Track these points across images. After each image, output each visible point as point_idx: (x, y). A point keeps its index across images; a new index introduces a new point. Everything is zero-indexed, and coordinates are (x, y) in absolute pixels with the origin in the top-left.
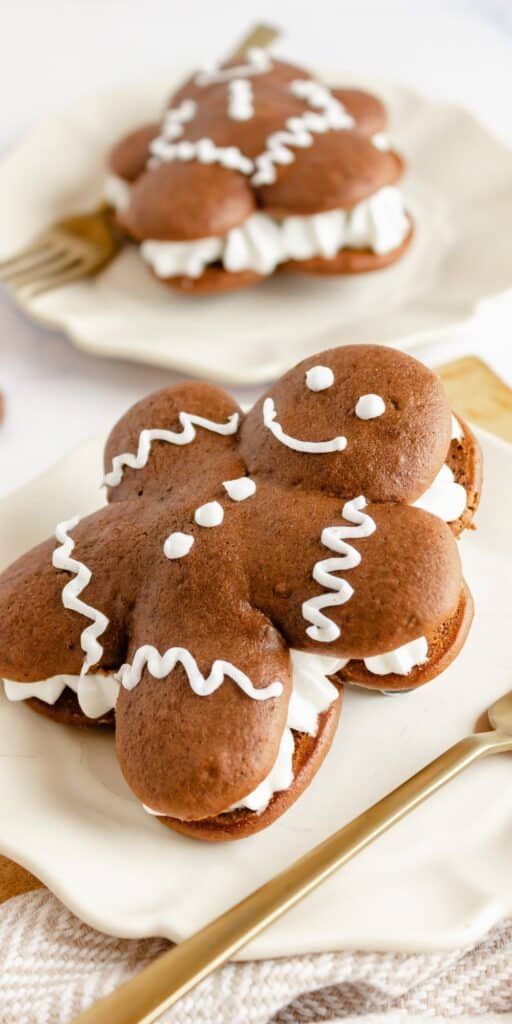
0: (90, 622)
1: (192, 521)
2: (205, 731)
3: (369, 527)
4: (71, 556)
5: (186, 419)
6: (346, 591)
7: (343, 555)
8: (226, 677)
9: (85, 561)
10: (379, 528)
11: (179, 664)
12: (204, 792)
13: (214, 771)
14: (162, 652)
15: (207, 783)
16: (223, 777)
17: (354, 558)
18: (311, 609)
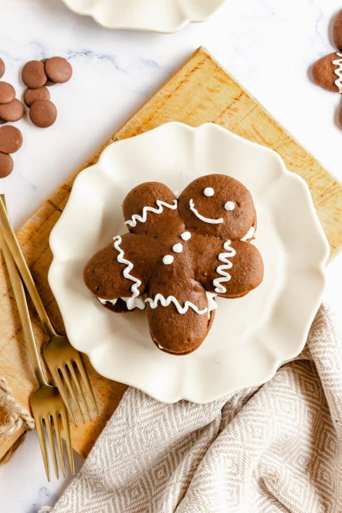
0: (135, 283)
1: (171, 250)
2: (185, 327)
3: (234, 253)
4: (123, 258)
5: (159, 203)
6: (229, 277)
7: (227, 264)
8: (189, 307)
9: (130, 260)
10: (237, 253)
11: (172, 302)
12: (185, 346)
13: (189, 340)
14: (166, 298)
15: (187, 343)
16: (192, 342)
17: (230, 265)
18: (216, 282)
